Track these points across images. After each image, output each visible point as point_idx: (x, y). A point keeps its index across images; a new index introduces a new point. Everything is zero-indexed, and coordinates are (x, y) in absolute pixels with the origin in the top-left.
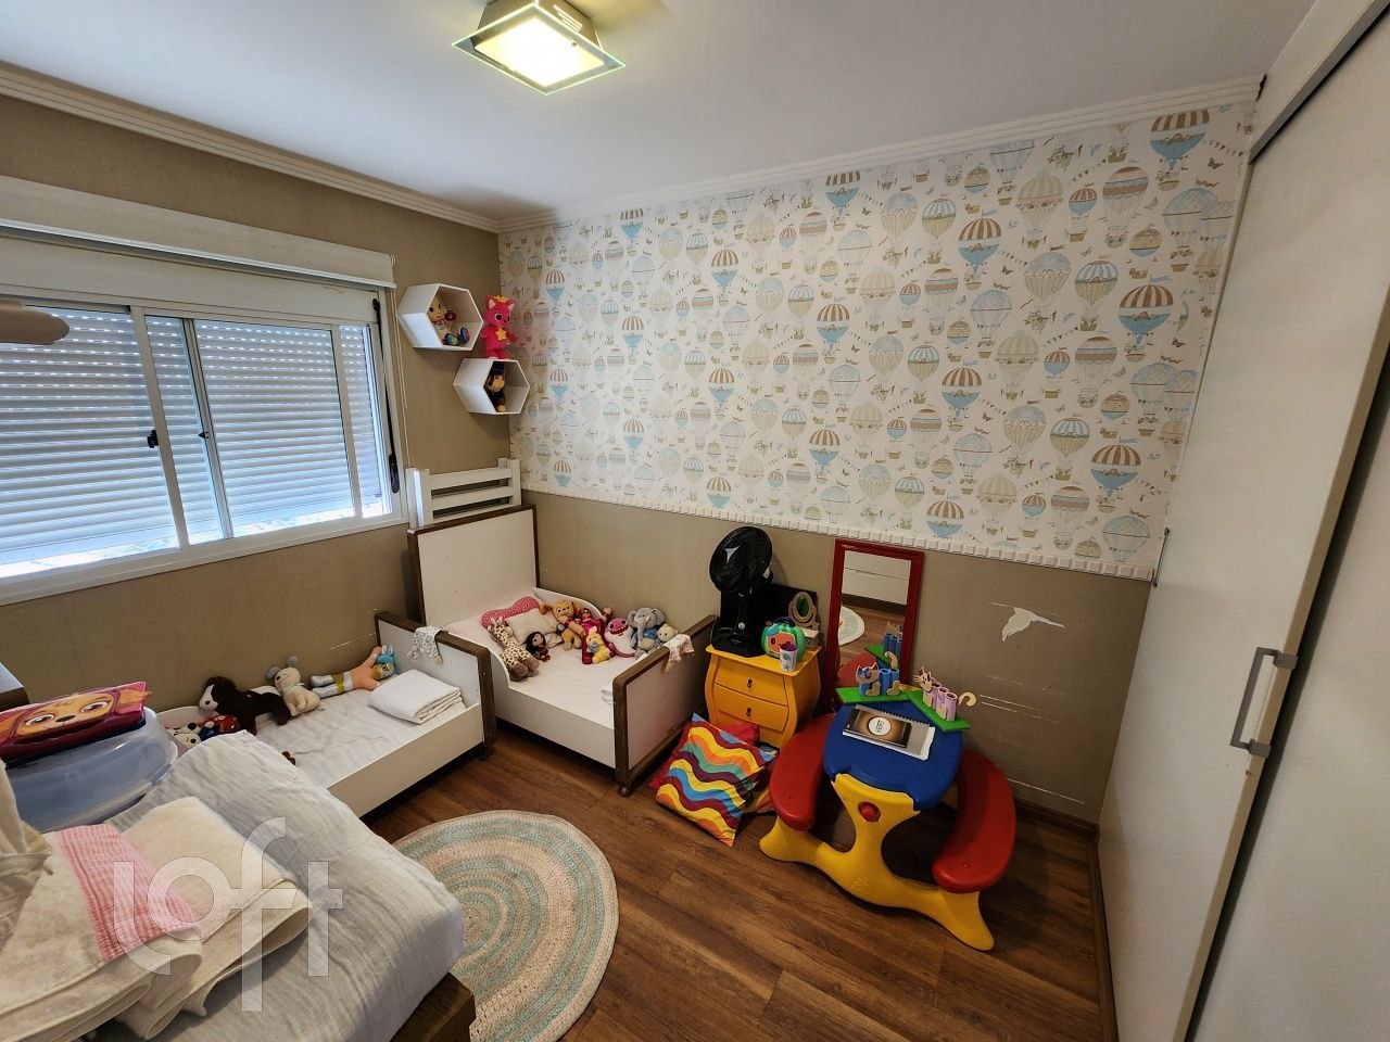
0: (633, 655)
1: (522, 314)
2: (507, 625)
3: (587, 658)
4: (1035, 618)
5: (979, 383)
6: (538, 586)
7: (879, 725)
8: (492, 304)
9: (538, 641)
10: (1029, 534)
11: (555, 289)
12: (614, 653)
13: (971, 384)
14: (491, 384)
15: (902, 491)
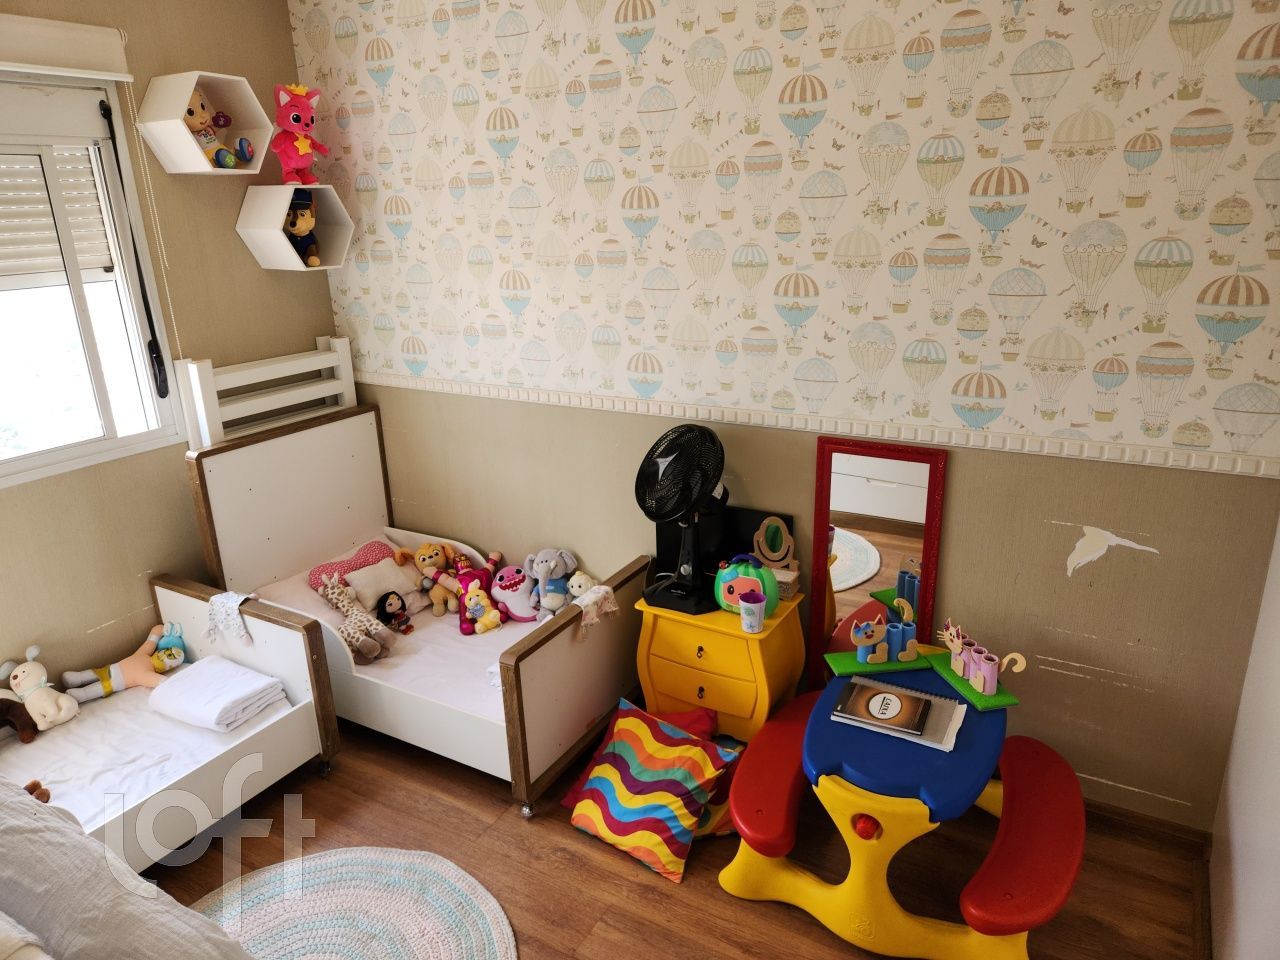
0: (534, 619)
1: (333, 111)
2: (347, 584)
3: (468, 627)
4: (1115, 540)
5: (1026, 189)
6: (392, 524)
7: (885, 705)
8: (284, 98)
9: (393, 606)
10: (1104, 416)
11: (381, 70)
12: (507, 617)
13: (1013, 191)
14: (293, 224)
15: (914, 361)
